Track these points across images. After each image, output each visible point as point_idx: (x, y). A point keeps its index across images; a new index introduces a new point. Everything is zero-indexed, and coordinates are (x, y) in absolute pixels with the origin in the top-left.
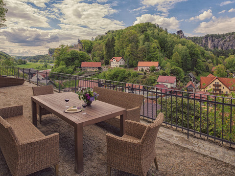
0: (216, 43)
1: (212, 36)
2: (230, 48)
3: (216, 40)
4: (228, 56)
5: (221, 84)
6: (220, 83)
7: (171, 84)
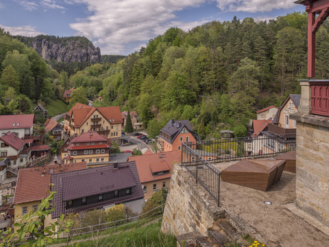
0: (54, 51)
1: (48, 38)
2: (74, 60)
3: (54, 46)
4: (74, 73)
5: (102, 117)
6: (100, 116)
7: (26, 129)
